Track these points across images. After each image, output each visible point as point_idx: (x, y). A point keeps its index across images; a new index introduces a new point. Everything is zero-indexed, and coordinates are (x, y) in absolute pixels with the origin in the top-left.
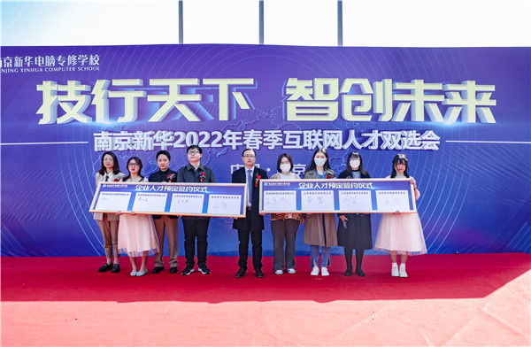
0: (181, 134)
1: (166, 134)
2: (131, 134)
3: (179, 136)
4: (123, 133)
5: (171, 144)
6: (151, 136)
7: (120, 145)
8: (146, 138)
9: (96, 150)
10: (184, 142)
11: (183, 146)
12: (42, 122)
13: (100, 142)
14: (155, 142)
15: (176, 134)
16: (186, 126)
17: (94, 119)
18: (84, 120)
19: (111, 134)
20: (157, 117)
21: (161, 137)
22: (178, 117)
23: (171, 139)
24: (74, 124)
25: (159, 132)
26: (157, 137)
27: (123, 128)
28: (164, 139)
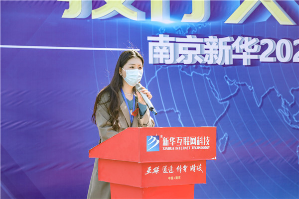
0: (270, 42)
1: (249, 42)
2: (201, 40)
3: (266, 46)
4: (190, 38)
5: (255, 57)
6: (229, 44)
7: (186, 56)
8: (222, 47)
9: (151, 62)
10: (273, 55)
11: (272, 59)
12: (67, 14)
13: (157, 50)
14: (234, 52)
15: (263, 42)
16: (275, 32)
17: (148, 15)
18: (134, 16)
19: (173, 39)
20: (237, 17)
21: (242, 47)
22: (264, 19)
23: (257, 49)
24: (118, 20)
25: (239, 38)
26: (236, 45)
27: (189, 30)
28: (246, 48)
